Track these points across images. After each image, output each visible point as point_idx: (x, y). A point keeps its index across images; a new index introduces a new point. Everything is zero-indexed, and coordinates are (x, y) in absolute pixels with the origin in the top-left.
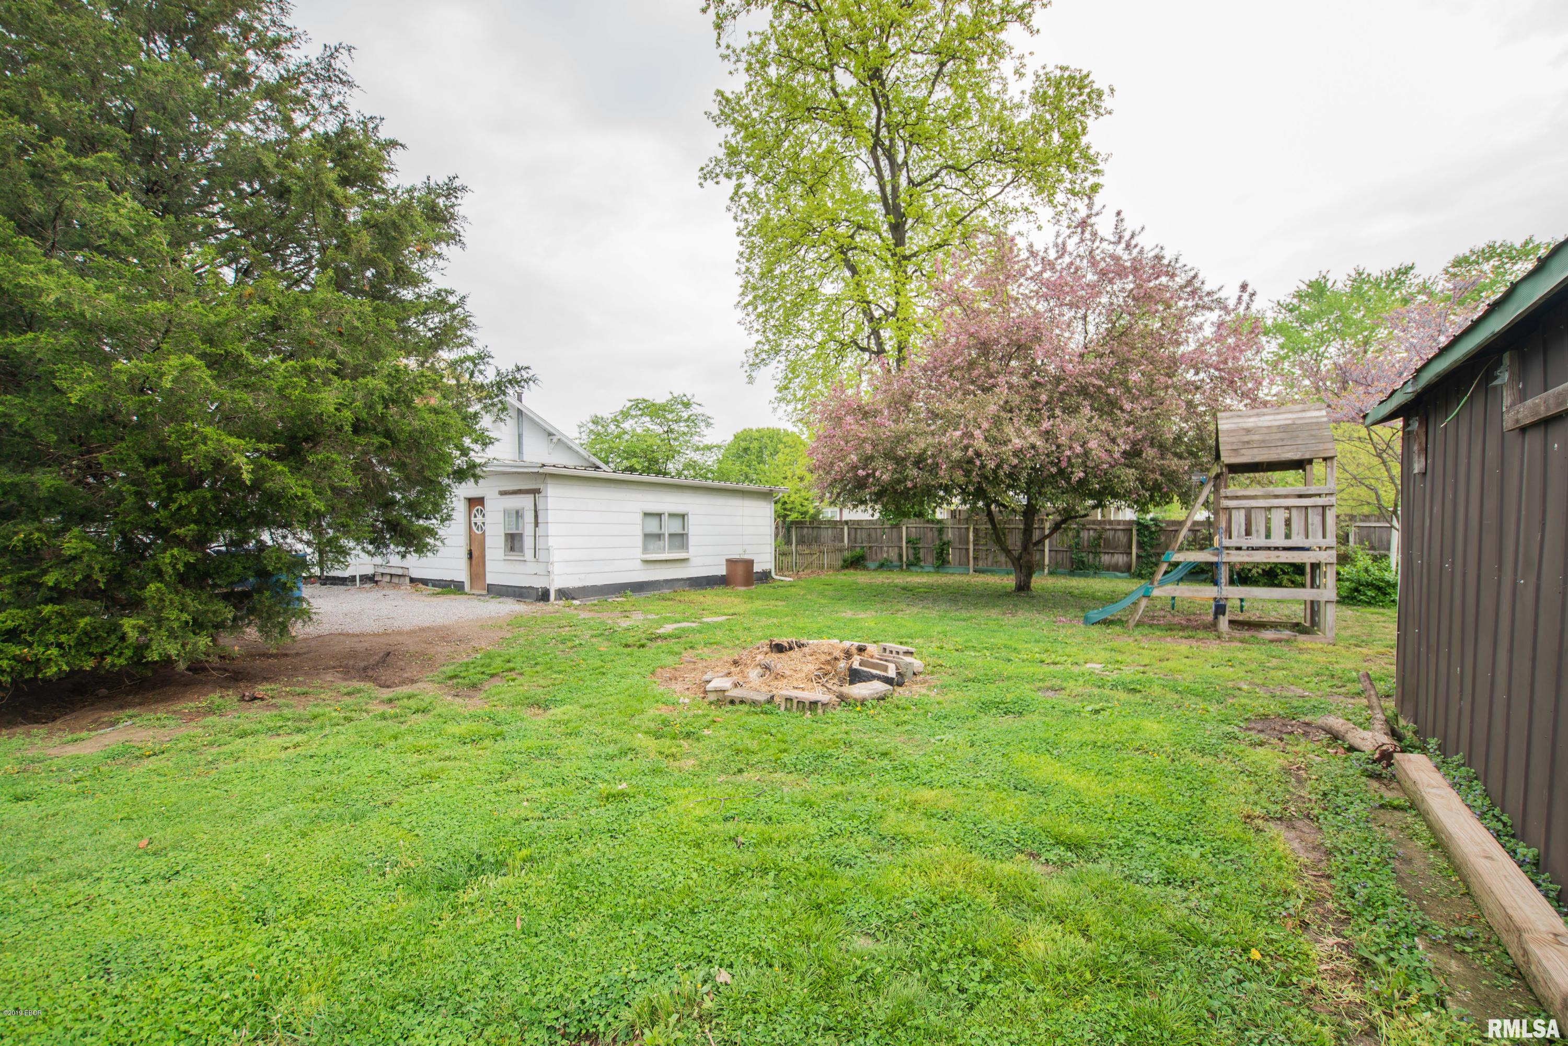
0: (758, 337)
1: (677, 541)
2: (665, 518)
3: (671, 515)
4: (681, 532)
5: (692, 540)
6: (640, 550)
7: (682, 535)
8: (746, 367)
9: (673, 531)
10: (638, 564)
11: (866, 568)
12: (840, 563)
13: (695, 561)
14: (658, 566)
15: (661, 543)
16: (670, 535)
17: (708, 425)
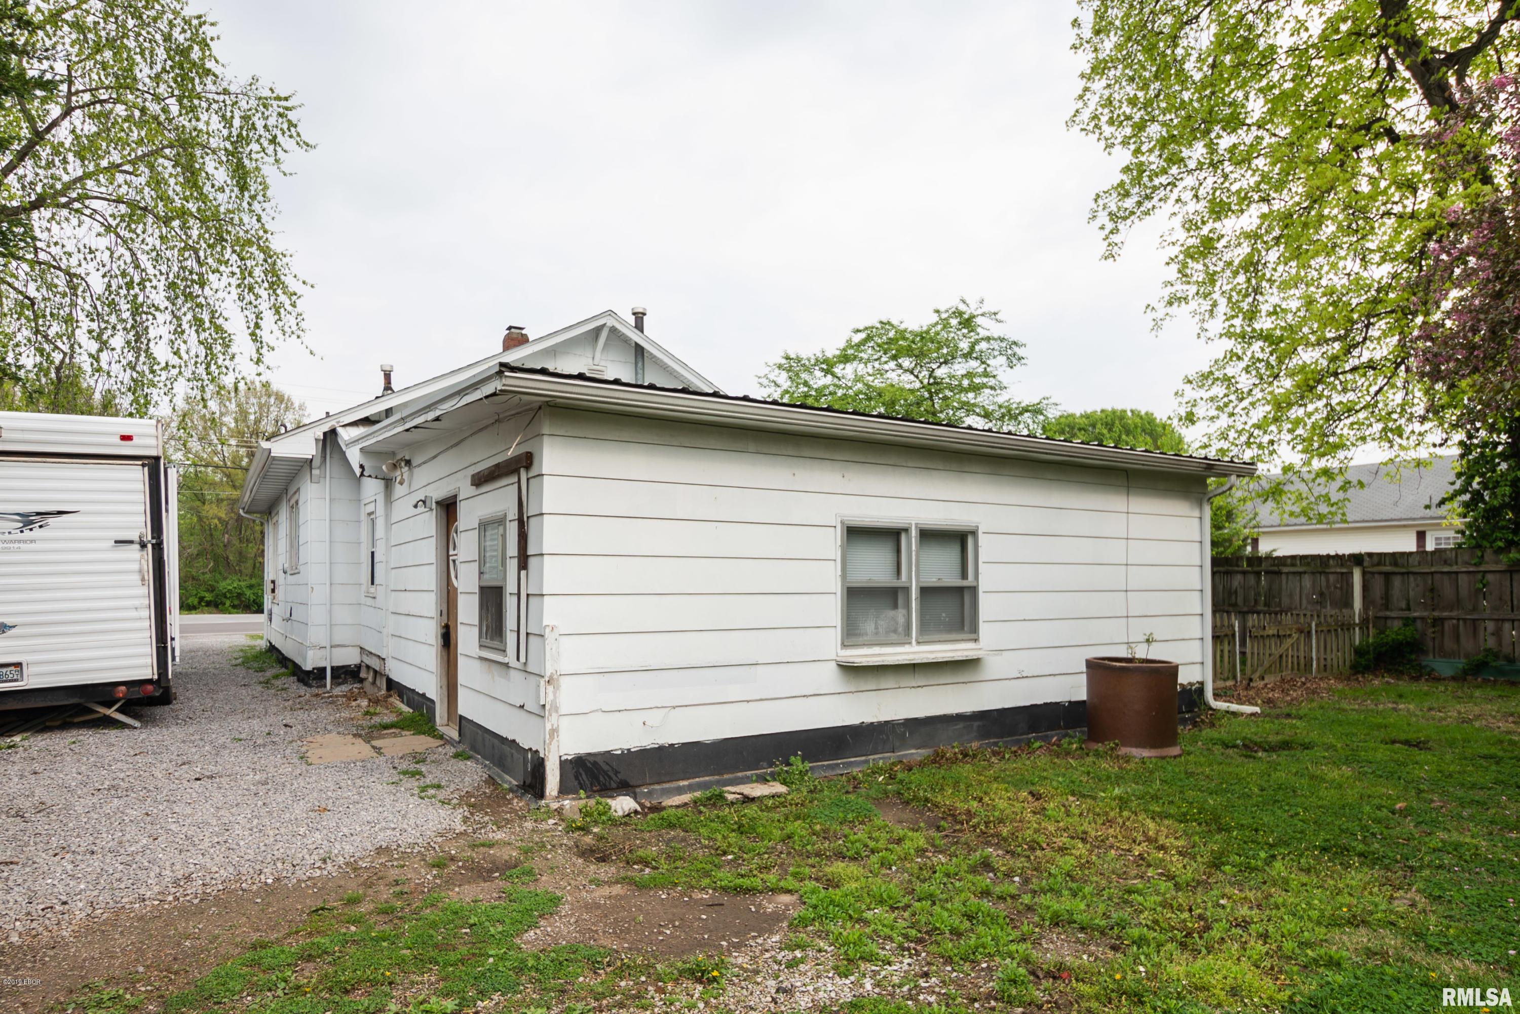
0: (1124, 156)
1: (945, 610)
2: (911, 544)
3: (929, 536)
4: (958, 582)
5: (987, 606)
6: (835, 636)
7: (960, 590)
8: (1103, 218)
9: (931, 580)
10: (829, 676)
11: (1420, 673)
12: (1349, 657)
13: (994, 666)
14: (889, 681)
15: (900, 614)
16: (926, 592)
17: (1014, 360)
